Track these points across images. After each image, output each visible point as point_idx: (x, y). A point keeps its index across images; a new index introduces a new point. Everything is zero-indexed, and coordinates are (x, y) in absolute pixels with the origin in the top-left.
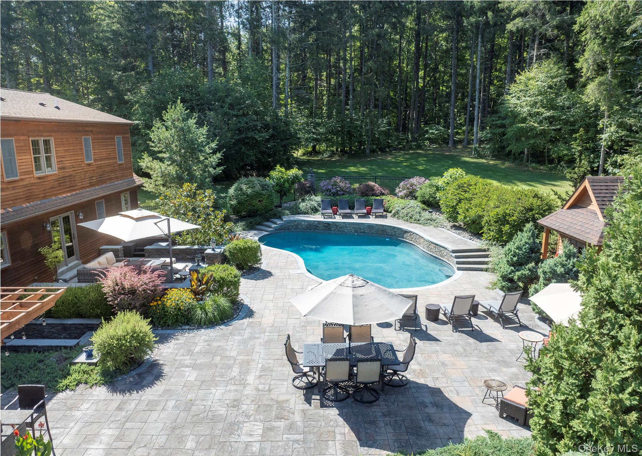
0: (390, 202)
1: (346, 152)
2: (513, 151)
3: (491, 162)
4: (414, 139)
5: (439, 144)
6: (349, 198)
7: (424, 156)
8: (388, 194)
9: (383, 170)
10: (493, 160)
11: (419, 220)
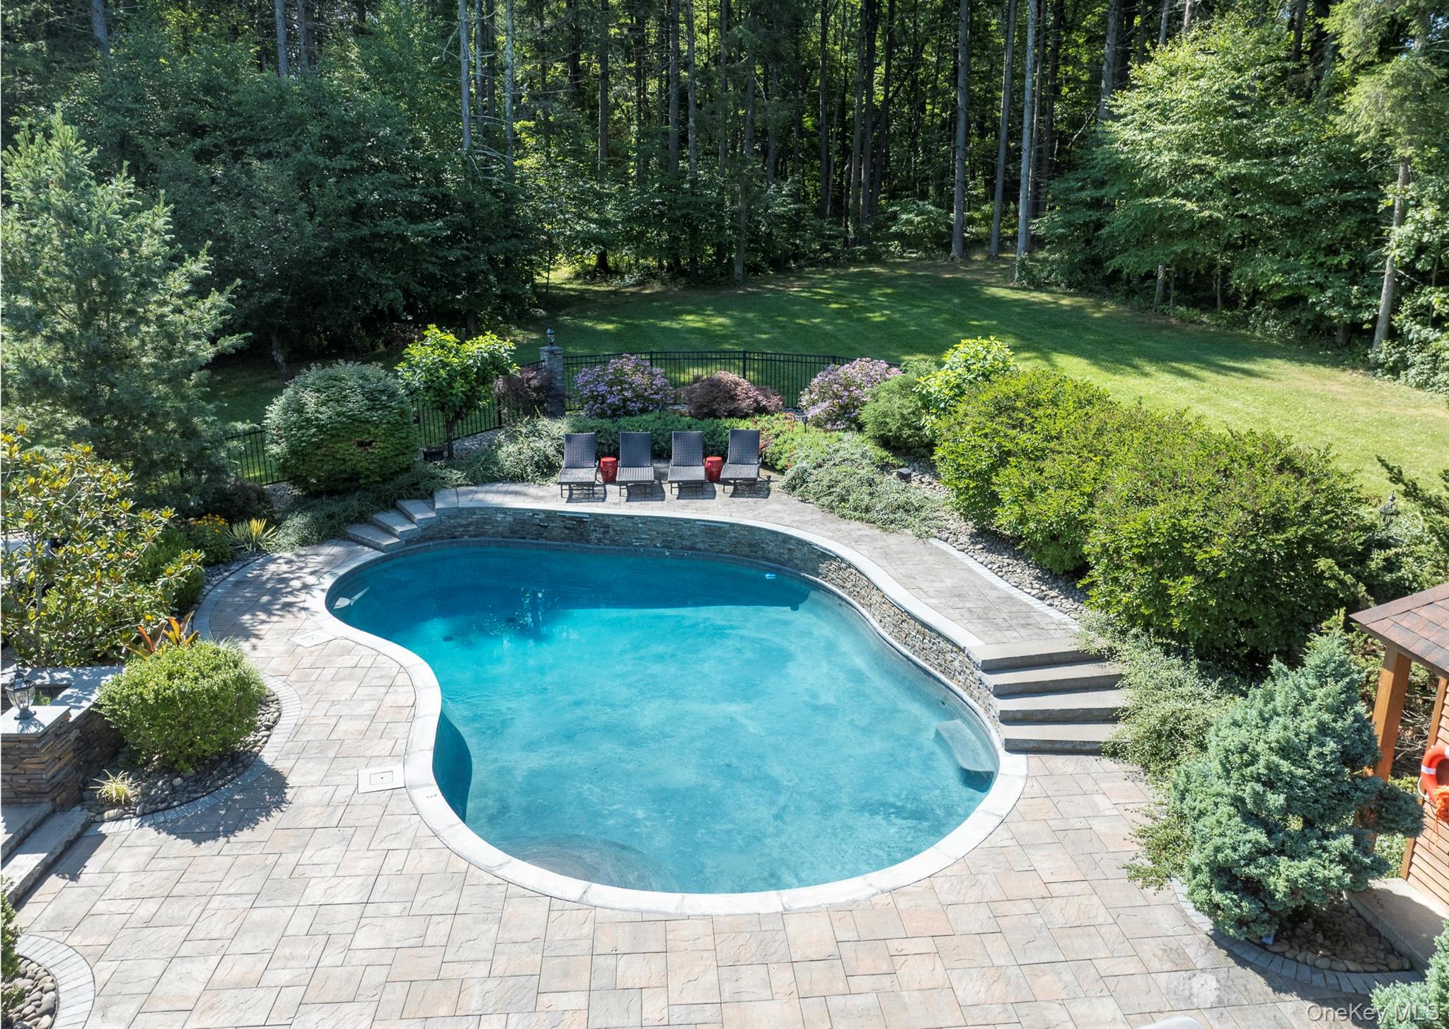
0: (781, 438)
1: (683, 273)
2: (1126, 271)
3: (1066, 302)
4: (862, 238)
5: (926, 250)
6: (659, 424)
7: (888, 282)
8: (778, 410)
9: (776, 325)
10: (1071, 295)
11: (867, 510)
